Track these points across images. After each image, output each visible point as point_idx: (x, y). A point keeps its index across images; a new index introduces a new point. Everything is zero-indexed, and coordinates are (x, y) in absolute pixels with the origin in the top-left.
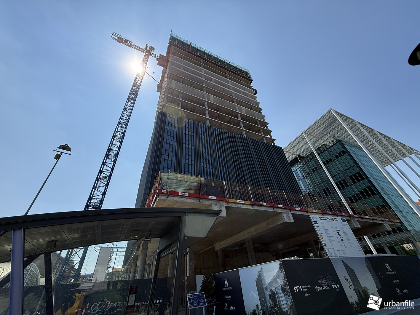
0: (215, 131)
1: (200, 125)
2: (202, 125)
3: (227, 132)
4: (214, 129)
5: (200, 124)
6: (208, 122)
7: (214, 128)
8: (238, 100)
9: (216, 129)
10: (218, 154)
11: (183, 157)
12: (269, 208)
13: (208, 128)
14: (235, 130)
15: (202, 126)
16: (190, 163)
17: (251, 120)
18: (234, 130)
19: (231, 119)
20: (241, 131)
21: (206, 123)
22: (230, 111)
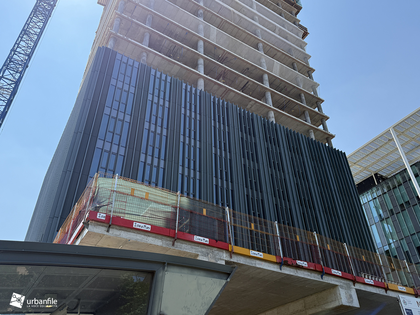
0: (214, 103)
1: (184, 87)
2: (189, 87)
3: (238, 109)
4: (212, 100)
5: (184, 85)
6: (201, 83)
7: (212, 97)
8: (268, 45)
9: (217, 99)
10: (216, 151)
11: (143, 150)
12: (313, 275)
13: (200, 97)
14: (254, 106)
15: (189, 89)
16: (155, 163)
17: (288, 90)
18: (252, 106)
19: (248, 82)
20: (266, 110)
21: (196, 85)
22: (248, 66)
